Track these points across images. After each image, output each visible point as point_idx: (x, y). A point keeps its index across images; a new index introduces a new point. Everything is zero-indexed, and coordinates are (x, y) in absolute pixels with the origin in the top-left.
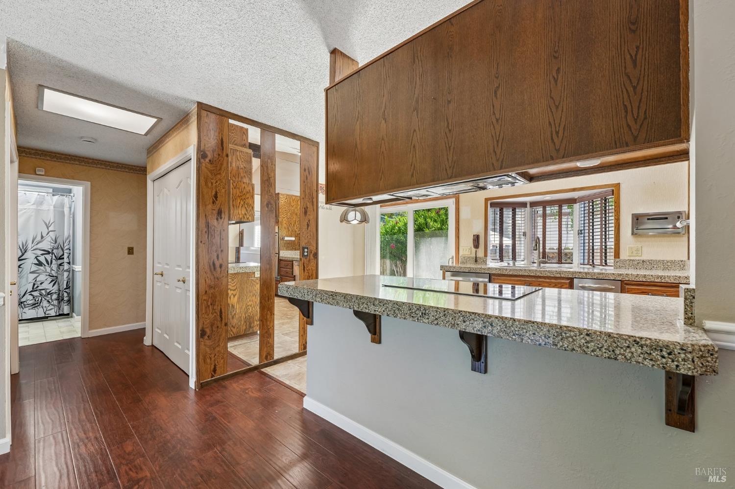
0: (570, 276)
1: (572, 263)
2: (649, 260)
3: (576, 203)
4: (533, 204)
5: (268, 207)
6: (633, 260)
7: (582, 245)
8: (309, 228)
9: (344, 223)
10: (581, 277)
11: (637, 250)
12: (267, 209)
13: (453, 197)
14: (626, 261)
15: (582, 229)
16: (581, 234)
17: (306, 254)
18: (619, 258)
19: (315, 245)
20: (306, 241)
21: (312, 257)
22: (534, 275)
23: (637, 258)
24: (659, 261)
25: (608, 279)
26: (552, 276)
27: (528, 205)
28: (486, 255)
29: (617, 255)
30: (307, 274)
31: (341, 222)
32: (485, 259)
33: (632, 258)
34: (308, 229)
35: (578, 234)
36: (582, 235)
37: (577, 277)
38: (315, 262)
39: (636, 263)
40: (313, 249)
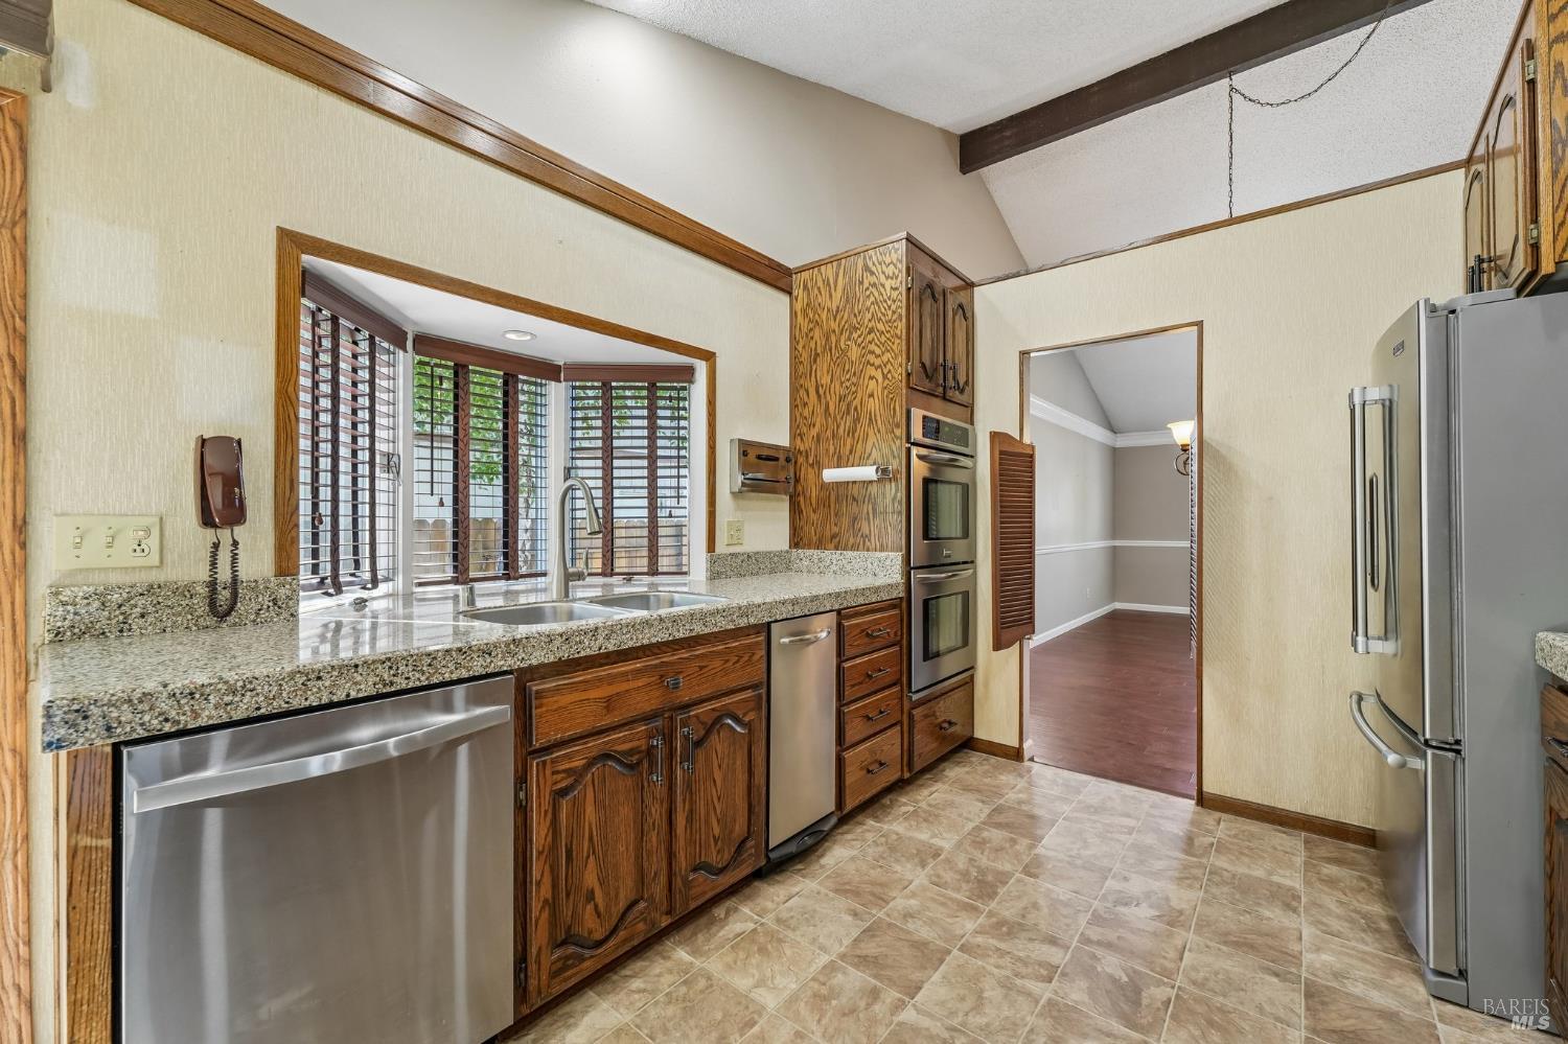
0: (766, 620)
2: (755, 554)
4: (425, 342)
6: (735, 556)
10: (783, 616)
11: (738, 529)
14: (725, 557)
18: (714, 550)
23: (740, 549)
24: (765, 554)
25: (824, 610)
27: (410, 341)
28: (285, 565)
32: (283, 592)
33: (733, 550)
37: (776, 618)
39: (739, 561)
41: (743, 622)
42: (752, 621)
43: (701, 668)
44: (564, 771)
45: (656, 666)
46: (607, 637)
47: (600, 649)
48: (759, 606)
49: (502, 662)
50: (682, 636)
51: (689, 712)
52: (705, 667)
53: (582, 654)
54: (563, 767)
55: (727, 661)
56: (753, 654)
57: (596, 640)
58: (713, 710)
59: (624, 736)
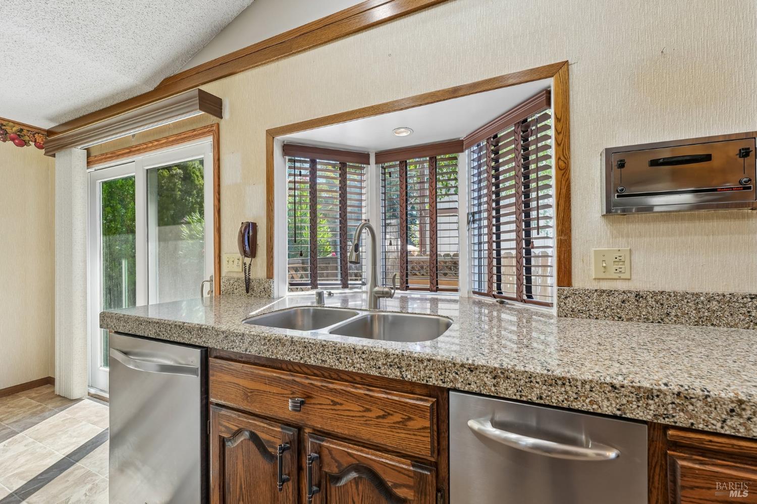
0: (432, 382)
1: (456, 290)
2: (655, 294)
3: (462, 151)
4: (383, 156)
6: (610, 293)
7: (476, 247)
10: (473, 387)
11: (619, 260)
13: (209, 132)
14: (588, 293)
15: (476, 209)
16: (474, 221)
18: (569, 284)
22: (319, 363)
23: (621, 286)
24: (684, 295)
25: (590, 408)
26: (374, 372)
27: (372, 159)
28: (270, 275)
29: (565, 275)
32: (266, 285)
33: (605, 286)
35: (468, 223)
36: (476, 226)
37: (459, 386)
39: (617, 301)
41: (393, 373)
42: (409, 376)
43: (335, 403)
44: (226, 427)
45: (287, 381)
46: (251, 344)
47: (246, 350)
48: (421, 361)
49: (196, 340)
50: (313, 363)
51: (323, 441)
52: (341, 404)
53: (235, 350)
54: (227, 425)
55: (368, 410)
56: (410, 419)
57: (243, 343)
58: (349, 454)
59: (264, 427)
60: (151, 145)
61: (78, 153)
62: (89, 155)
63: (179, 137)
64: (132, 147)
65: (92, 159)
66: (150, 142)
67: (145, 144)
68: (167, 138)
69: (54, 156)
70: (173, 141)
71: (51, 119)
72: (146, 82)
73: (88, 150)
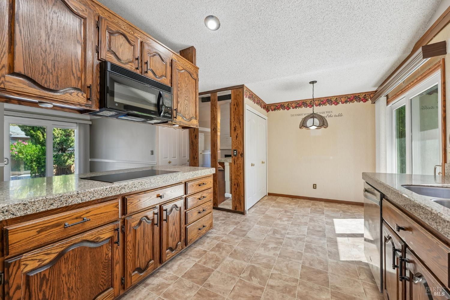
5: (214, 131)
8: (238, 138)
9: (304, 129)
12: (213, 131)
13: (438, 67)
17: (235, 154)
19: (242, 149)
20: (236, 146)
21: (240, 156)
26: (427, 222)
30: (237, 166)
31: (300, 128)
34: (236, 139)
38: (242, 159)
40: (241, 151)
41: (434, 225)
42: (440, 229)
60: (410, 85)
61: (383, 99)
62: (387, 98)
63: (423, 76)
64: (402, 89)
65: (389, 100)
66: (410, 84)
67: (407, 86)
68: (417, 79)
69: (374, 103)
70: (420, 79)
71: (375, 86)
72: (404, 52)
73: (387, 96)
